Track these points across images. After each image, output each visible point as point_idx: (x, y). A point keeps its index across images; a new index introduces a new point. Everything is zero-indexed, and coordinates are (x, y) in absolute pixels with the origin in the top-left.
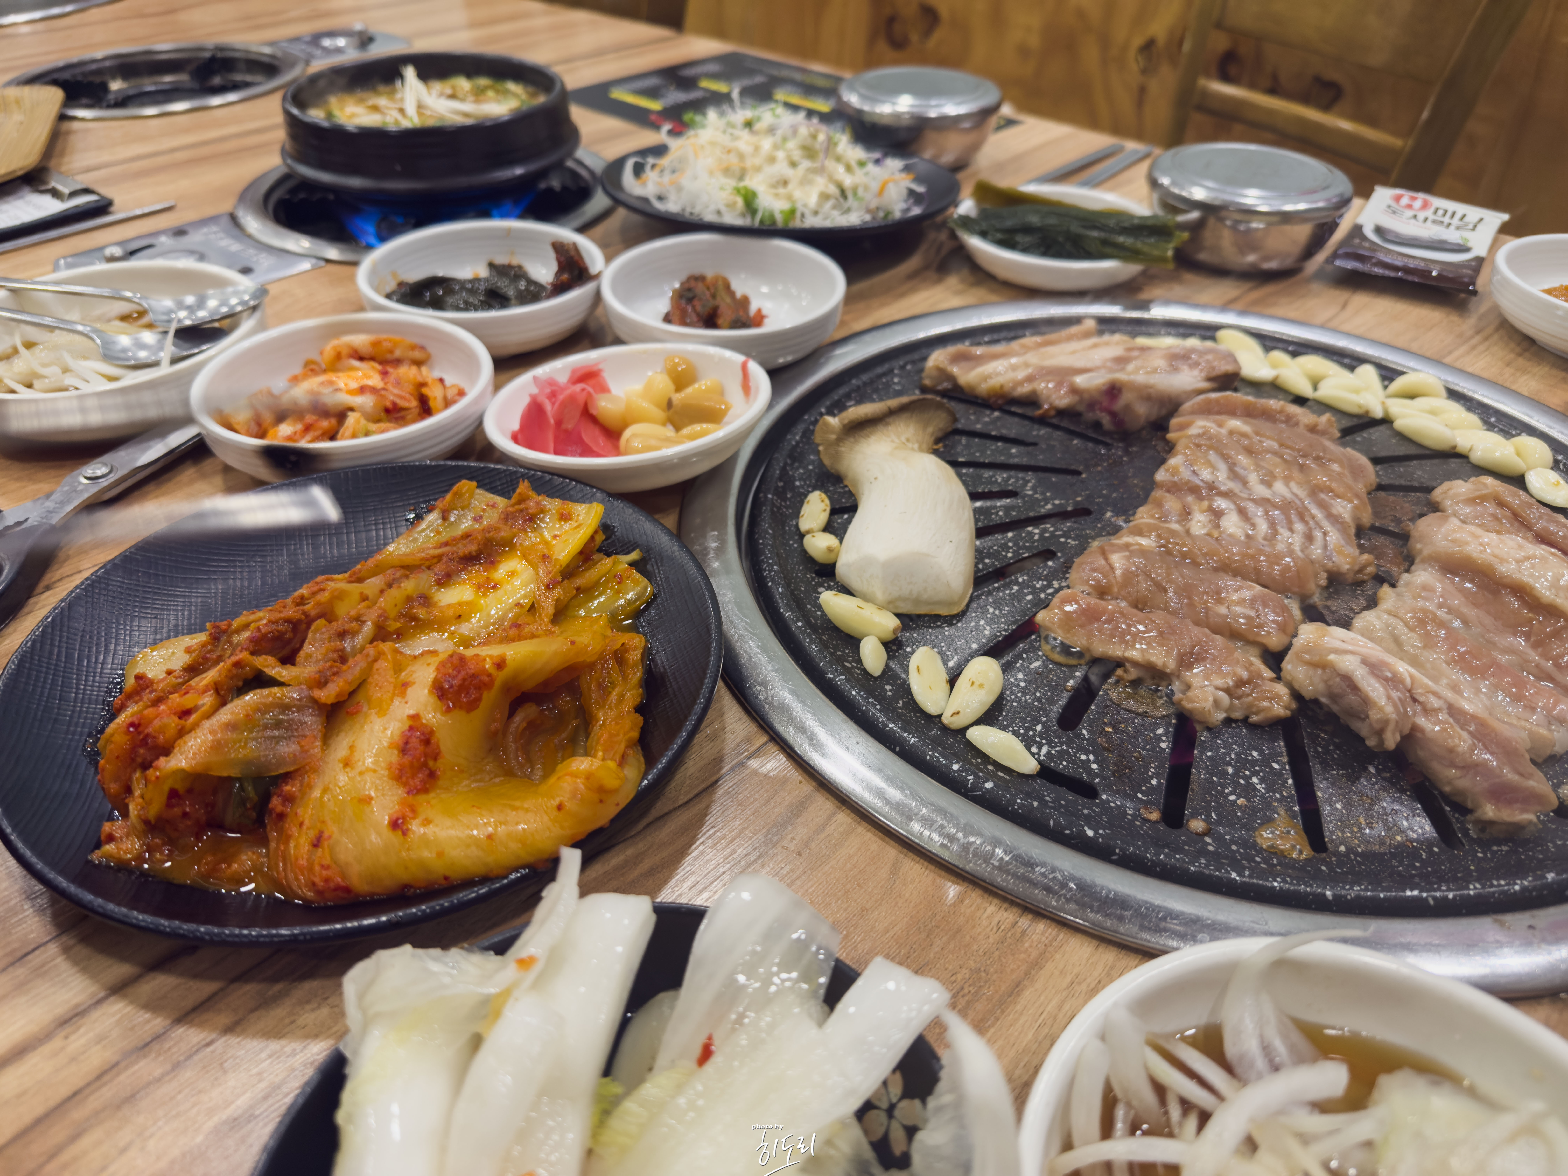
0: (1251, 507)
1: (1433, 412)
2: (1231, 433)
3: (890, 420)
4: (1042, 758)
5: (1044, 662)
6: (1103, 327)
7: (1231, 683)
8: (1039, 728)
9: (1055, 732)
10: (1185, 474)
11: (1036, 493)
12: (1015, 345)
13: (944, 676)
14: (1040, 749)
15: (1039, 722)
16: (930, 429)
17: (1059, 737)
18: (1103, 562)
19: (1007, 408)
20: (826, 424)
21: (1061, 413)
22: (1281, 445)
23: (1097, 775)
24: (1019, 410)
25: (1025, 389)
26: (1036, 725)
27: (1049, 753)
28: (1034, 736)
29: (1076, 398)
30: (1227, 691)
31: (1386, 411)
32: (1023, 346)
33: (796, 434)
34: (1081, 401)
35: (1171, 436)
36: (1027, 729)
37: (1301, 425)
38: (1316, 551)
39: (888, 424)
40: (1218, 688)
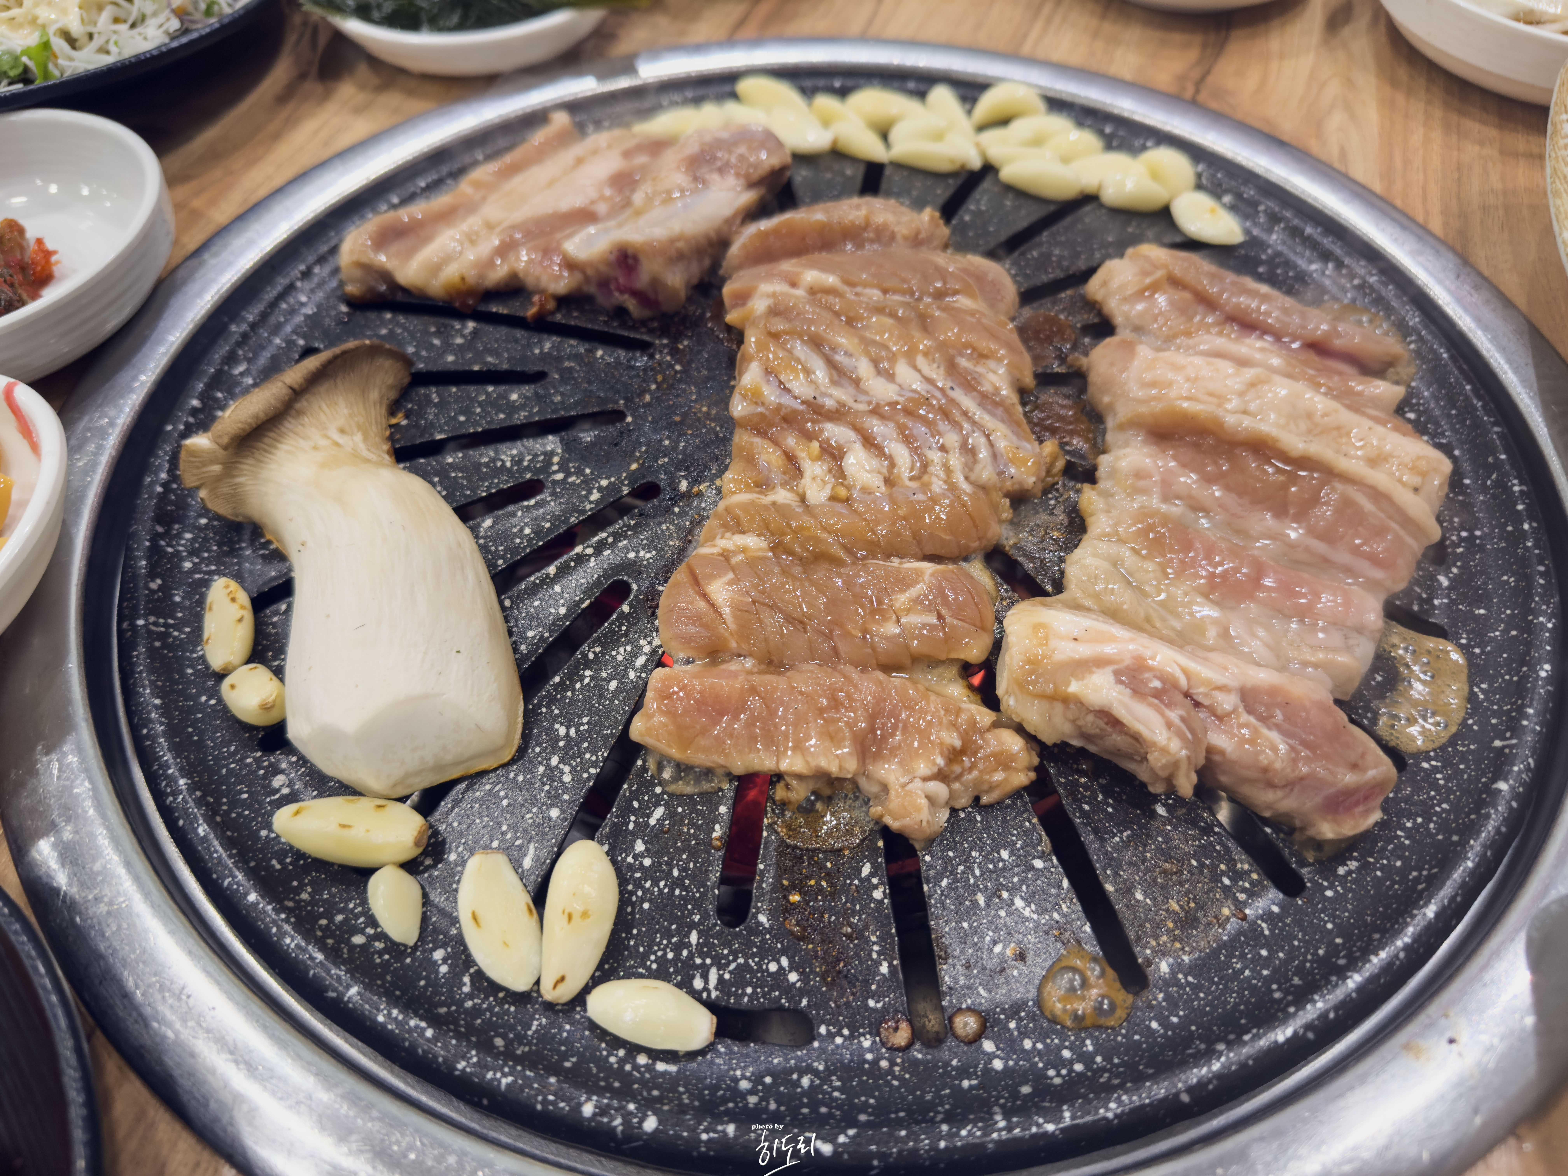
0: (878, 428)
1: (1037, 142)
2: (813, 291)
3: (302, 404)
4: (714, 994)
5: (667, 805)
6: (582, 117)
7: (940, 761)
8: (694, 938)
9: (718, 936)
10: (771, 395)
11: (568, 474)
12: (465, 187)
13: (524, 899)
14: (705, 977)
15: (692, 926)
16: (374, 395)
17: (727, 944)
18: (701, 605)
19: (482, 308)
20: (194, 453)
21: (564, 301)
22: (885, 291)
23: (802, 993)
24: (503, 310)
25: (499, 272)
26: (688, 935)
27: (721, 979)
28: (691, 956)
29: (578, 276)
30: (941, 776)
31: (983, 155)
32: (477, 185)
33: (159, 468)
34: (587, 279)
35: (732, 317)
36: (677, 949)
37: (899, 237)
38: (986, 473)
39: (300, 413)
40: (925, 779)
